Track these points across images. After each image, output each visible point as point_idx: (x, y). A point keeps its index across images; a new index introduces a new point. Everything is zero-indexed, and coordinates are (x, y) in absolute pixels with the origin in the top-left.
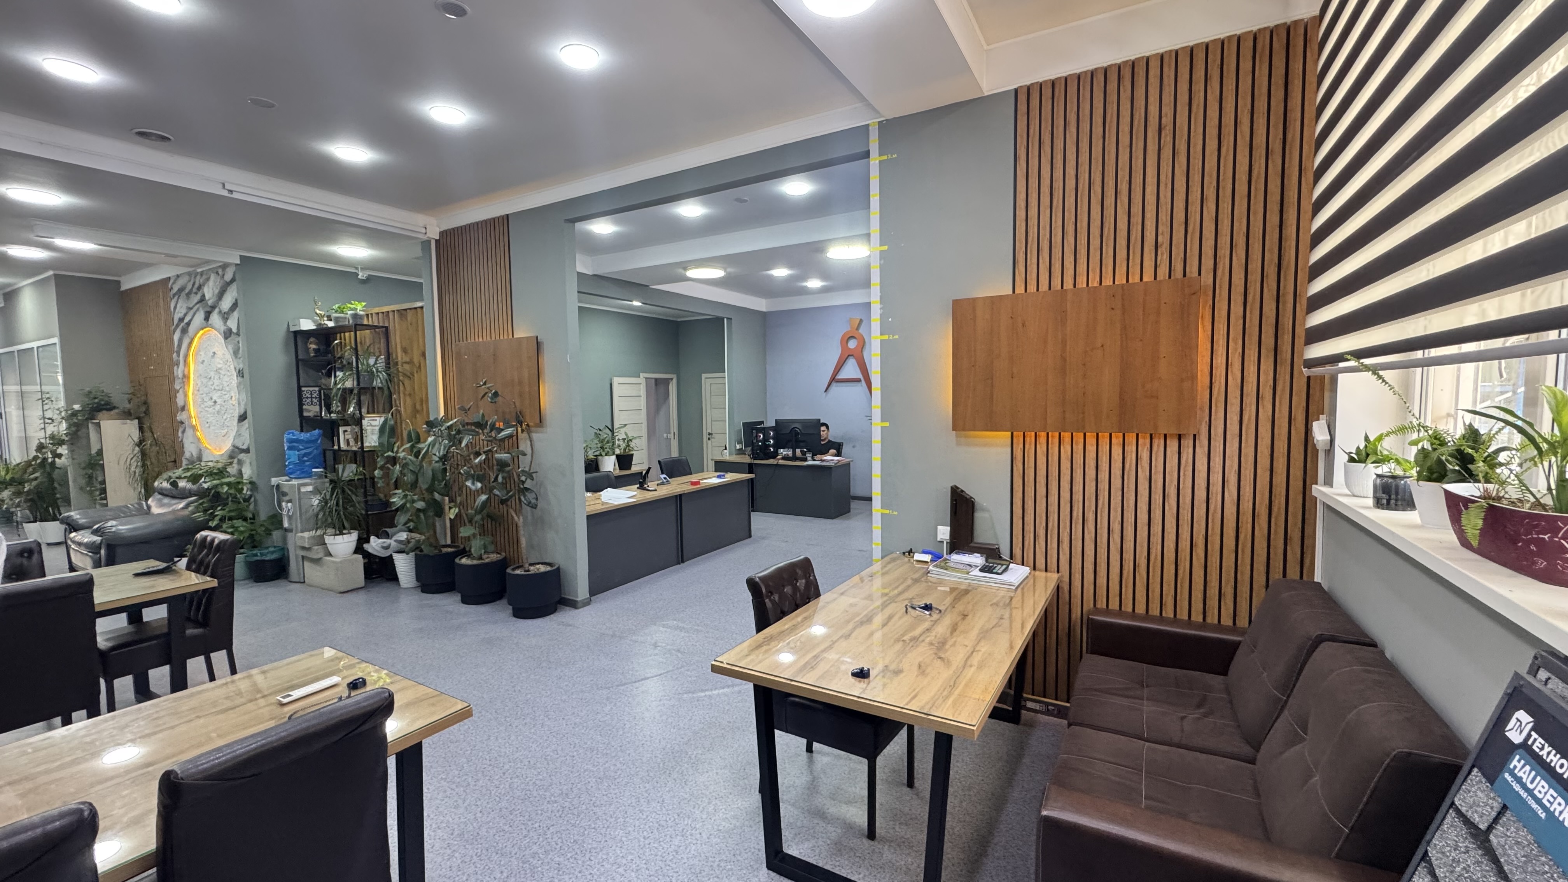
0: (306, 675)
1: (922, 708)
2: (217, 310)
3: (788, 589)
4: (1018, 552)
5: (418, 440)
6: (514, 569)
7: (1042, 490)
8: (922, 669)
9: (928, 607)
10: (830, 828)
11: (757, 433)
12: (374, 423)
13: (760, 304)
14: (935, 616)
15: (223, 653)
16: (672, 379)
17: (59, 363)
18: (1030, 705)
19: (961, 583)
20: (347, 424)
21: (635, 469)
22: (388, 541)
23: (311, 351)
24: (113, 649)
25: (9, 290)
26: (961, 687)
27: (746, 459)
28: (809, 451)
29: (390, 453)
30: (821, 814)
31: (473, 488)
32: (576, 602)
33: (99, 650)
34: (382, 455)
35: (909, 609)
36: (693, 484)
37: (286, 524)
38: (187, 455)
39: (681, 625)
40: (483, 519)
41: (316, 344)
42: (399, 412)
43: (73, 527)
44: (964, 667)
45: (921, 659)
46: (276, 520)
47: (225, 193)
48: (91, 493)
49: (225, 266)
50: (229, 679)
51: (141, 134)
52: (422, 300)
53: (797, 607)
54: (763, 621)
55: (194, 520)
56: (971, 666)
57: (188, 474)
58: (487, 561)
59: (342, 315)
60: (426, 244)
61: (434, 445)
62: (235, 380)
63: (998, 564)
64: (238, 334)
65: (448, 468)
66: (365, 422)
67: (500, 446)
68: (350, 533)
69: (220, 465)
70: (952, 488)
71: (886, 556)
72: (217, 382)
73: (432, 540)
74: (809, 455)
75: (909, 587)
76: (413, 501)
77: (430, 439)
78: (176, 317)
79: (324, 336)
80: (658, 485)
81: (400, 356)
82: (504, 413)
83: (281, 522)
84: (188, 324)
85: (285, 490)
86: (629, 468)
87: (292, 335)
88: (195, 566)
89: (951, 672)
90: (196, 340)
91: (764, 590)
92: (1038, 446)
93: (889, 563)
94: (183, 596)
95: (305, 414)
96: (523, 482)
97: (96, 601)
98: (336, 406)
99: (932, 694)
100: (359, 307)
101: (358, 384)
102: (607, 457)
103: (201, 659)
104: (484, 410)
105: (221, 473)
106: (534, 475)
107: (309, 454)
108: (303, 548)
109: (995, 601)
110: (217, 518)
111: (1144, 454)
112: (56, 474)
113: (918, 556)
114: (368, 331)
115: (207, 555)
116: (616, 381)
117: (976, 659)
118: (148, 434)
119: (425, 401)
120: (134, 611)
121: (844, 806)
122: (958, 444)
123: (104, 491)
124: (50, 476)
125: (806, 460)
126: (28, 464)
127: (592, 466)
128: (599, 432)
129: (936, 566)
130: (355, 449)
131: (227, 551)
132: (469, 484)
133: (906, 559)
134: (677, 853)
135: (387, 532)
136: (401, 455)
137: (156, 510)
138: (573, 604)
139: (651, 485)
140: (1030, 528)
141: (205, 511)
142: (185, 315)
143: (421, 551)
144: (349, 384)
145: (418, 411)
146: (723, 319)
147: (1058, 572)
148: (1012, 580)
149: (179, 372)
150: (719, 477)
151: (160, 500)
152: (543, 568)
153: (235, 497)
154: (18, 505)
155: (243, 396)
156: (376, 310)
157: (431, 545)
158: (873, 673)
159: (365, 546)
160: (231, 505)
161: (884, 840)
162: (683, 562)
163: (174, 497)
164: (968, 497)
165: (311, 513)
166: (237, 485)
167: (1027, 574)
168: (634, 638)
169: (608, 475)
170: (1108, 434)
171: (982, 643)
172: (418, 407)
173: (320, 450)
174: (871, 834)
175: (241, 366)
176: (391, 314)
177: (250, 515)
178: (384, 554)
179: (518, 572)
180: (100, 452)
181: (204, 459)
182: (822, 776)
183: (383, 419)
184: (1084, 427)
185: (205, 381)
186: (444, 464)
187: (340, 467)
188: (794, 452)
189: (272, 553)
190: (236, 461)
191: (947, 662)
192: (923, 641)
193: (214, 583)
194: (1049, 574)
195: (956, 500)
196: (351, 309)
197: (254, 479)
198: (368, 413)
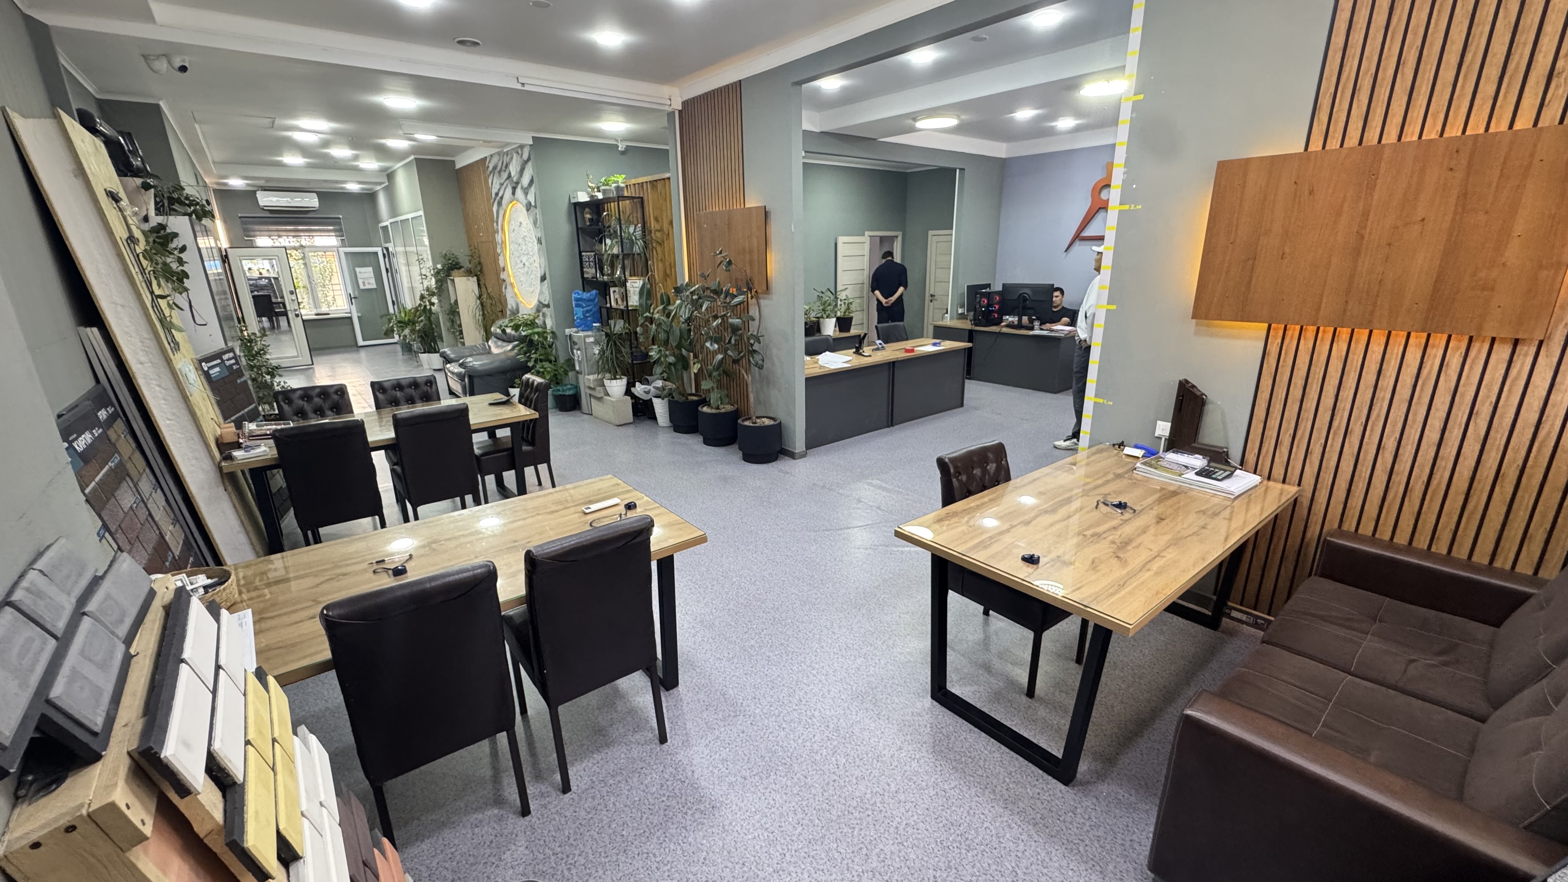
0: (599, 494)
1: (1083, 599)
2: (519, 186)
3: (977, 472)
4: (1251, 458)
5: (669, 303)
6: (743, 421)
7: (1296, 392)
8: (1094, 565)
9: (1121, 506)
10: (992, 679)
11: (981, 298)
12: (635, 285)
13: (998, 150)
14: (1127, 515)
15: (545, 465)
16: (897, 237)
17: (425, 228)
18: (1235, 614)
19: (1171, 484)
20: (615, 286)
21: (854, 331)
22: (648, 387)
23: (587, 220)
24: (483, 455)
25: (390, 171)
26: (1131, 587)
27: (967, 325)
28: (1038, 319)
29: (647, 314)
30: (987, 668)
31: (711, 348)
32: (794, 453)
33: (476, 456)
34: (642, 315)
35: (1101, 505)
36: (907, 351)
37: (577, 368)
38: (509, 307)
39: (884, 485)
40: (719, 375)
41: (590, 214)
42: (653, 276)
43: (447, 360)
44: (1141, 570)
45: (1097, 555)
46: (570, 362)
47: (519, 87)
48: (454, 333)
49: (522, 147)
50: (552, 490)
51: (460, 42)
52: (668, 171)
53: (984, 488)
54: (949, 498)
55: (518, 360)
56: (1149, 570)
57: (512, 324)
58: (723, 411)
59: (607, 187)
60: (671, 115)
61: (681, 307)
62: (536, 246)
63: (1221, 469)
64: (535, 207)
65: (692, 328)
66: (628, 284)
67: (733, 311)
68: (621, 378)
69: (531, 318)
70: (1180, 382)
71: (1094, 446)
72: (524, 247)
73: (681, 389)
74: (1037, 324)
75: (1108, 482)
76: (666, 356)
77: (678, 302)
78: (494, 191)
79: (596, 206)
80: (873, 350)
81: (653, 225)
82: (736, 280)
83: (574, 366)
84: (502, 198)
85: (575, 340)
86: (848, 330)
87: (573, 207)
88: (524, 400)
89: (1125, 572)
90: (508, 211)
91: (952, 470)
92: (1302, 342)
93: (1094, 454)
94: (519, 423)
95: (586, 276)
96: (752, 345)
97: (471, 422)
98: (607, 269)
99: (1097, 589)
100: (620, 179)
101: (622, 251)
102: (828, 320)
103: (532, 467)
104: (720, 278)
105: (531, 324)
106: (761, 339)
107: (591, 310)
108: (590, 388)
109: (1204, 508)
110: (533, 360)
111: (1454, 360)
112: (433, 318)
113: (1128, 450)
114: (628, 202)
115: (531, 393)
116: (841, 240)
117: (1155, 566)
118: (484, 289)
119: (673, 266)
120: (491, 431)
121: (1010, 666)
122: (1197, 333)
123: (461, 332)
124: (429, 319)
125: (1032, 329)
126: (416, 309)
127: (813, 328)
128: (821, 295)
129: (1144, 464)
130: (622, 307)
131: (541, 390)
132: (708, 344)
133: (1116, 452)
134: (859, 669)
135: (647, 380)
136: (656, 316)
137: (495, 350)
138: (792, 455)
139: (867, 350)
140: (1272, 434)
141: (525, 353)
142: (499, 190)
143: (673, 397)
144: (615, 251)
145: (668, 275)
146: (954, 170)
147: (1299, 485)
148: (1232, 489)
149: (499, 238)
150: (935, 344)
151: (495, 343)
152: (767, 422)
153: (543, 344)
154: (414, 340)
155: (543, 260)
156: (634, 181)
157: (680, 393)
158: (1042, 561)
159: (633, 389)
160: (541, 351)
161: (1041, 700)
162: (892, 425)
163: (504, 341)
164: (1198, 393)
165: (593, 361)
166: (542, 334)
167: (1257, 483)
168: (840, 491)
169: (827, 339)
170: (1405, 334)
171: (1170, 550)
172: (668, 272)
173: (597, 307)
174: (1030, 692)
175: (539, 235)
176: (645, 185)
177: (553, 359)
178: (646, 397)
179: (747, 423)
180: (456, 302)
181: (521, 313)
182: (994, 637)
183: (641, 282)
184: (1370, 322)
185: (516, 246)
186: (689, 325)
187: (612, 322)
188: (1020, 320)
189: (570, 389)
190: (541, 314)
191: (1123, 562)
192: (1105, 538)
193: (536, 415)
194: (1286, 487)
195: (1183, 396)
196: (615, 182)
197: (554, 330)
198: (631, 276)
